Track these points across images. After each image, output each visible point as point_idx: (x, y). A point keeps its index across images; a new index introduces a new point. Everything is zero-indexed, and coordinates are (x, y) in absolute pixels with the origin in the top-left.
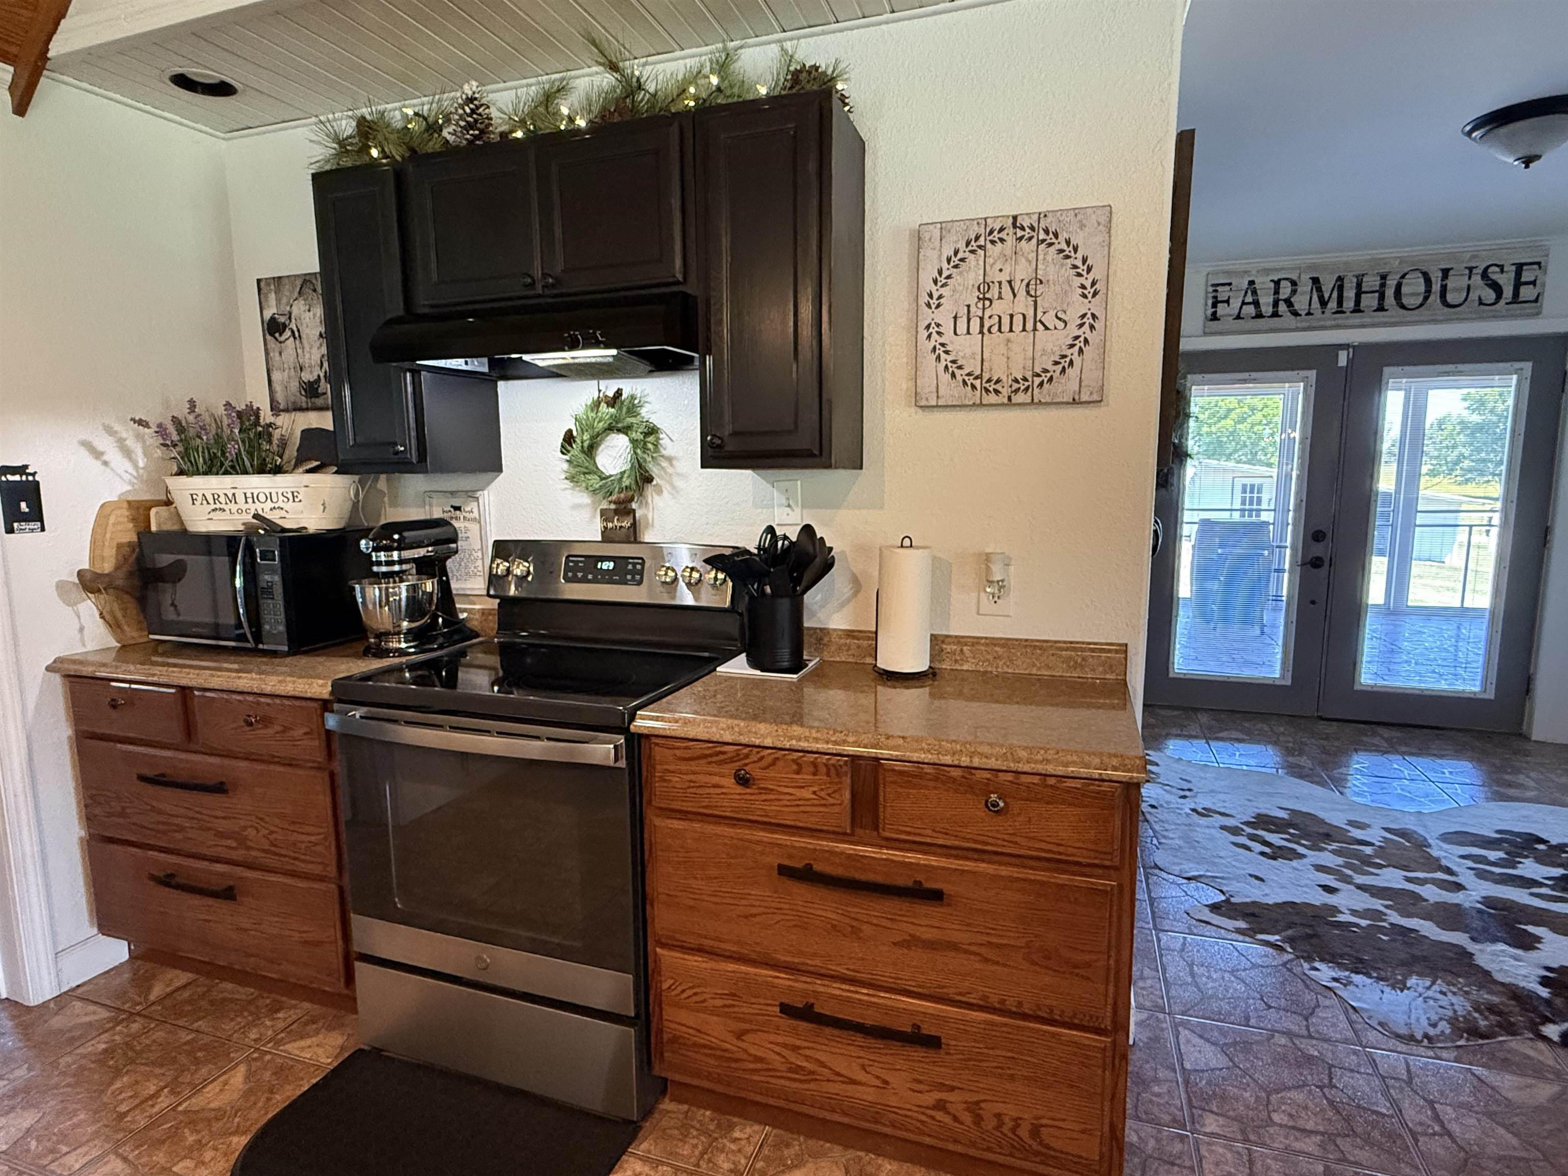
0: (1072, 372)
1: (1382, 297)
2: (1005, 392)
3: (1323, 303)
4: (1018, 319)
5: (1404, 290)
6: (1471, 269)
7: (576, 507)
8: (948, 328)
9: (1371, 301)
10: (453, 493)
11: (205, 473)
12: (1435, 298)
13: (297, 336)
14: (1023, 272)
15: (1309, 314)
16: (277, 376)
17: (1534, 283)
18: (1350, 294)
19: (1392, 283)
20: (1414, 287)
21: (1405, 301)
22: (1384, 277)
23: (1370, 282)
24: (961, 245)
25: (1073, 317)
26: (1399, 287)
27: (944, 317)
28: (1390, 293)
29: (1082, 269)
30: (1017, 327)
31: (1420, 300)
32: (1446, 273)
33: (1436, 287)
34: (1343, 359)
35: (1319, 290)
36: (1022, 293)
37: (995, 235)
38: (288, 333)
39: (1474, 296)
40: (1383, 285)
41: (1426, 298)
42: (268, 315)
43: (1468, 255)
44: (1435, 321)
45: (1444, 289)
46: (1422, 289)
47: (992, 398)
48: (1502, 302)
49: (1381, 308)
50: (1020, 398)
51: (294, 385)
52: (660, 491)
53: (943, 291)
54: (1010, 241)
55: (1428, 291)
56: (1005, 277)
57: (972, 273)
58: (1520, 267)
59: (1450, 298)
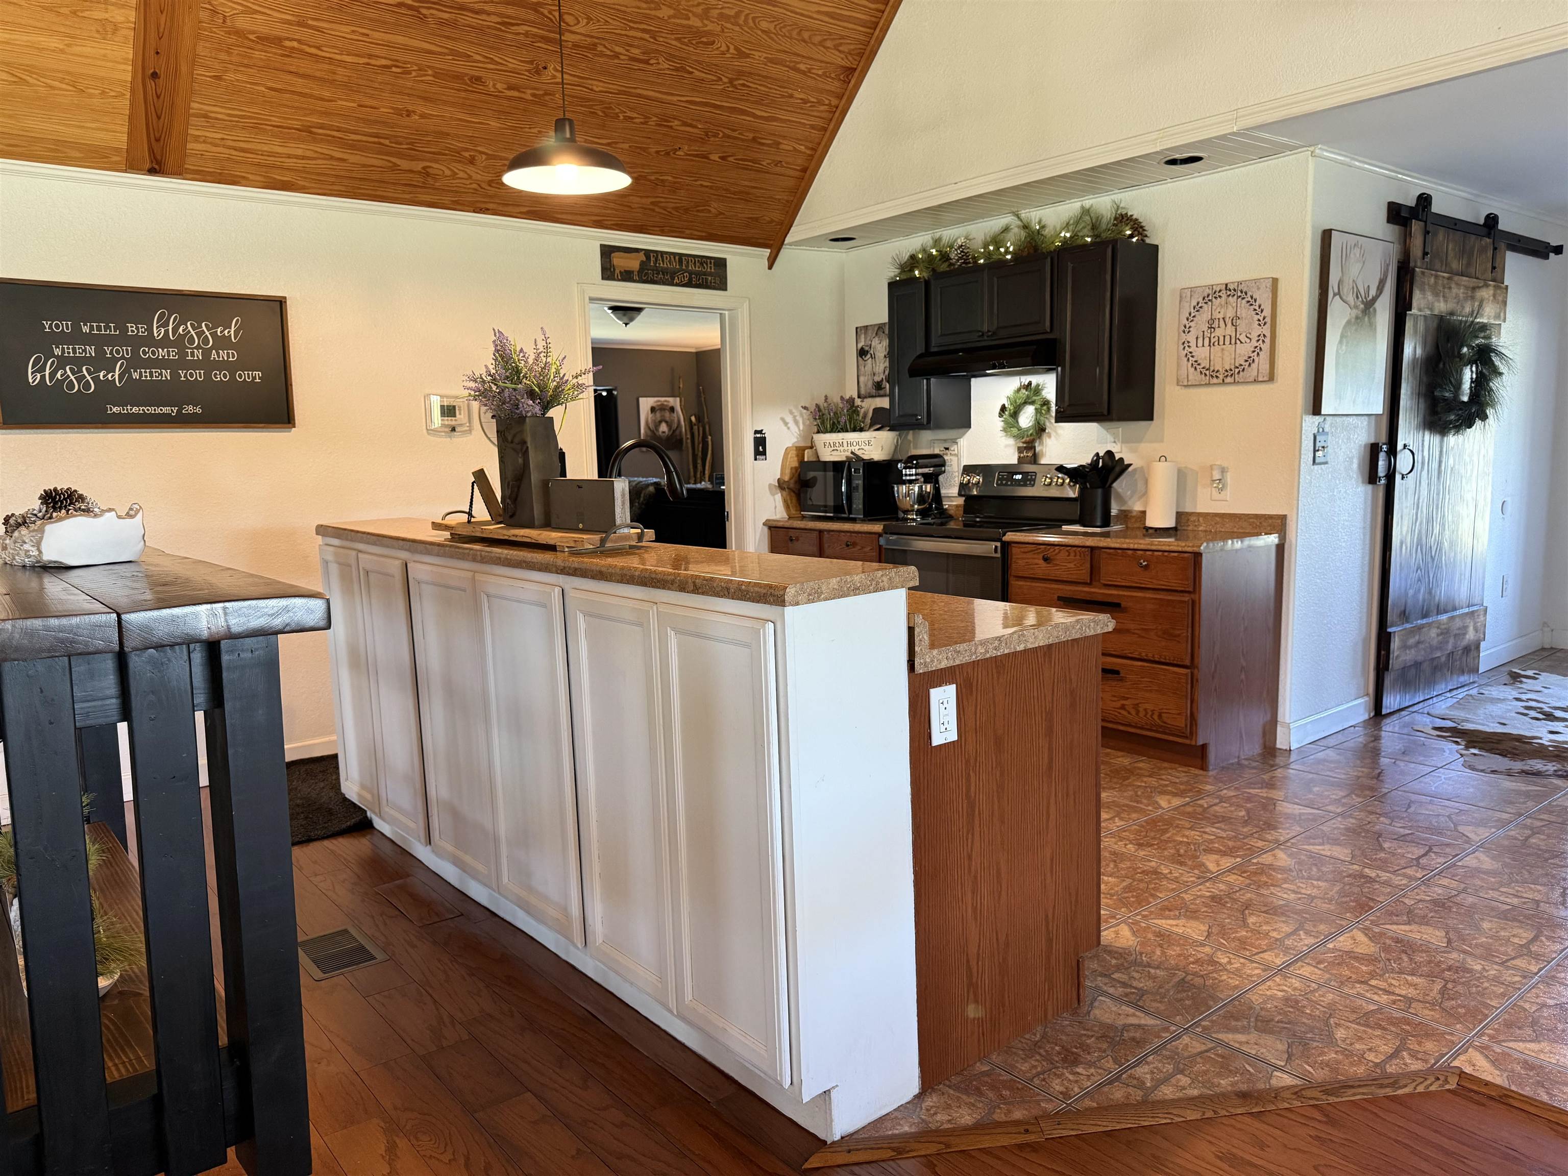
0: (1254, 366)
2: (1221, 377)
4: (1228, 338)
7: (1006, 446)
8: (1193, 344)
10: (945, 440)
11: (830, 432)
13: (873, 357)
14: (1230, 313)
16: (862, 379)
24: (1200, 299)
25: (1254, 336)
27: (1191, 337)
29: (1259, 311)
30: (1227, 342)
36: (1229, 324)
37: (1216, 294)
38: (869, 356)
42: (860, 346)
47: (1215, 381)
50: (1229, 380)
51: (870, 384)
52: (1050, 437)
53: (1191, 324)
54: (1224, 296)
56: (1221, 316)
57: (1205, 316)
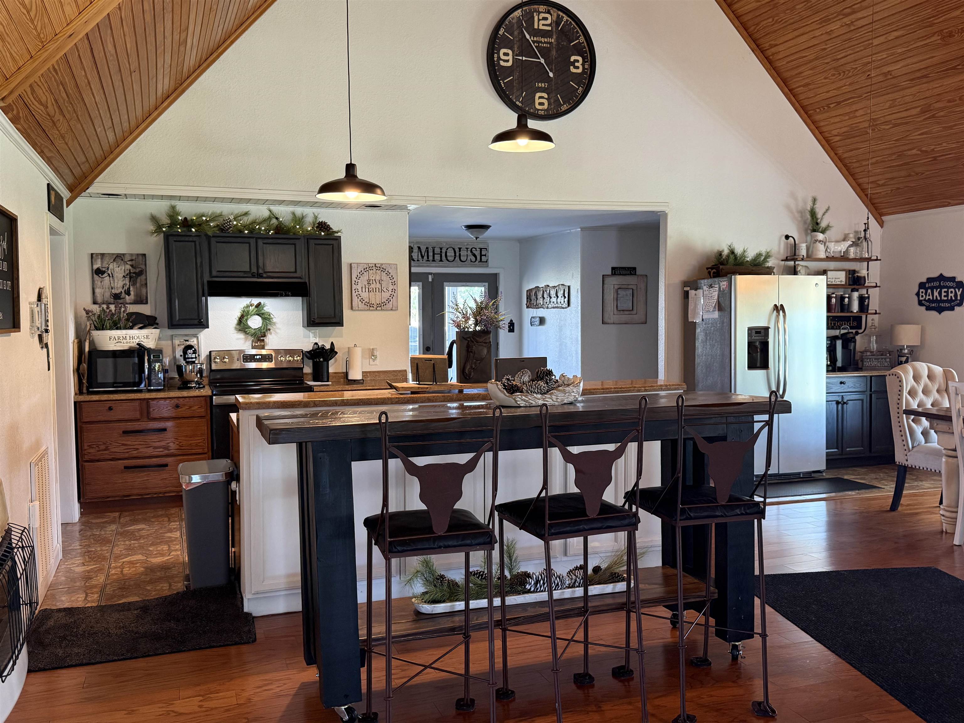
0: (391, 303)
1: (441, 256)
2: (375, 307)
3: (423, 257)
4: (377, 289)
5: (448, 254)
6: (467, 248)
8: (360, 290)
9: (437, 257)
10: (186, 335)
12: (457, 258)
13: (111, 276)
14: (378, 278)
15: (418, 261)
16: (98, 291)
17: (485, 255)
18: (431, 254)
19: (444, 251)
20: (451, 253)
21: (449, 258)
22: (441, 249)
23: (437, 250)
24: (363, 270)
25: (390, 289)
26: (446, 252)
27: (359, 287)
29: (392, 278)
30: (377, 291)
32: (460, 249)
33: (457, 254)
34: (430, 277)
35: (421, 252)
36: (378, 283)
37: (371, 268)
38: (106, 275)
40: (441, 252)
41: (455, 258)
43: (466, 244)
44: (458, 267)
45: (460, 254)
46: (453, 254)
47: (372, 308)
48: (477, 261)
49: (441, 260)
50: (379, 308)
51: (107, 295)
52: (271, 334)
53: (359, 281)
56: (373, 278)
57: (365, 277)
58: (481, 249)
59: (462, 258)
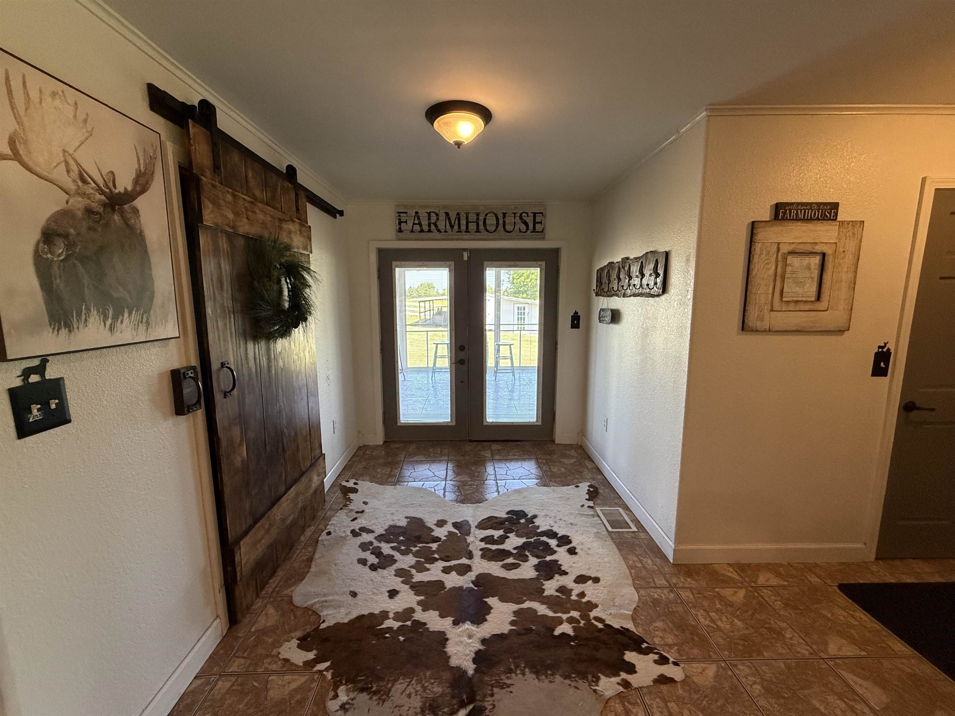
1: (478, 225)
3: (452, 227)
5: (487, 222)
6: (515, 214)
9: (472, 227)
12: (501, 227)
15: (446, 232)
17: (541, 223)
18: (463, 222)
19: (481, 218)
20: (491, 221)
21: (488, 228)
22: (478, 215)
23: (472, 217)
26: (485, 220)
28: (481, 223)
31: (494, 228)
32: (504, 214)
33: (501, 222)
34: (466, 256)
35: (449, 219)
39: (517, 228)
40: (478, 219)
41: (497, 227)
45: (504, 222)
46: (495, 222)
48: (529, 232)
49: (478, 231)
55: (498, 223)
59: (508, 228)
